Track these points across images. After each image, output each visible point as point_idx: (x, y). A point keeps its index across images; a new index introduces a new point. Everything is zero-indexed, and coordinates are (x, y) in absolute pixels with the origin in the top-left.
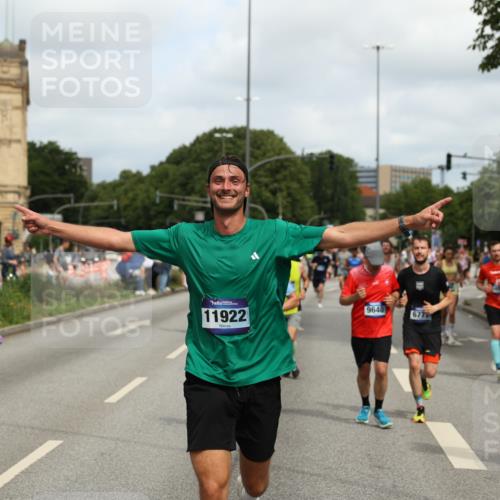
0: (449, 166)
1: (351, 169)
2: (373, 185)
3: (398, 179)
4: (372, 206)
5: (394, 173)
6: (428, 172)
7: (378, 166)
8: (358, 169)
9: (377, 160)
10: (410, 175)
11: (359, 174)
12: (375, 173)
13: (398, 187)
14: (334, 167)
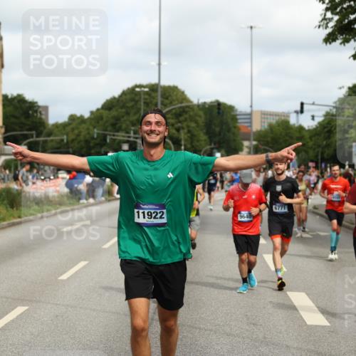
0: (302, 111)
1: (233, 113)
2: (249, 124)
3: (266, 121)
4: (248, 139)
5: (263, 116)
6: (288, 115)
7: (252, 111)
8: (238, 113)
9: (251, 106)
10: (275, 117)
11: (238, 117)
12: (250, 116)
13: (266, 126)
14: (221, 111)
